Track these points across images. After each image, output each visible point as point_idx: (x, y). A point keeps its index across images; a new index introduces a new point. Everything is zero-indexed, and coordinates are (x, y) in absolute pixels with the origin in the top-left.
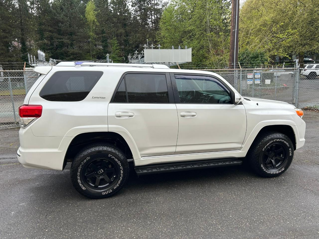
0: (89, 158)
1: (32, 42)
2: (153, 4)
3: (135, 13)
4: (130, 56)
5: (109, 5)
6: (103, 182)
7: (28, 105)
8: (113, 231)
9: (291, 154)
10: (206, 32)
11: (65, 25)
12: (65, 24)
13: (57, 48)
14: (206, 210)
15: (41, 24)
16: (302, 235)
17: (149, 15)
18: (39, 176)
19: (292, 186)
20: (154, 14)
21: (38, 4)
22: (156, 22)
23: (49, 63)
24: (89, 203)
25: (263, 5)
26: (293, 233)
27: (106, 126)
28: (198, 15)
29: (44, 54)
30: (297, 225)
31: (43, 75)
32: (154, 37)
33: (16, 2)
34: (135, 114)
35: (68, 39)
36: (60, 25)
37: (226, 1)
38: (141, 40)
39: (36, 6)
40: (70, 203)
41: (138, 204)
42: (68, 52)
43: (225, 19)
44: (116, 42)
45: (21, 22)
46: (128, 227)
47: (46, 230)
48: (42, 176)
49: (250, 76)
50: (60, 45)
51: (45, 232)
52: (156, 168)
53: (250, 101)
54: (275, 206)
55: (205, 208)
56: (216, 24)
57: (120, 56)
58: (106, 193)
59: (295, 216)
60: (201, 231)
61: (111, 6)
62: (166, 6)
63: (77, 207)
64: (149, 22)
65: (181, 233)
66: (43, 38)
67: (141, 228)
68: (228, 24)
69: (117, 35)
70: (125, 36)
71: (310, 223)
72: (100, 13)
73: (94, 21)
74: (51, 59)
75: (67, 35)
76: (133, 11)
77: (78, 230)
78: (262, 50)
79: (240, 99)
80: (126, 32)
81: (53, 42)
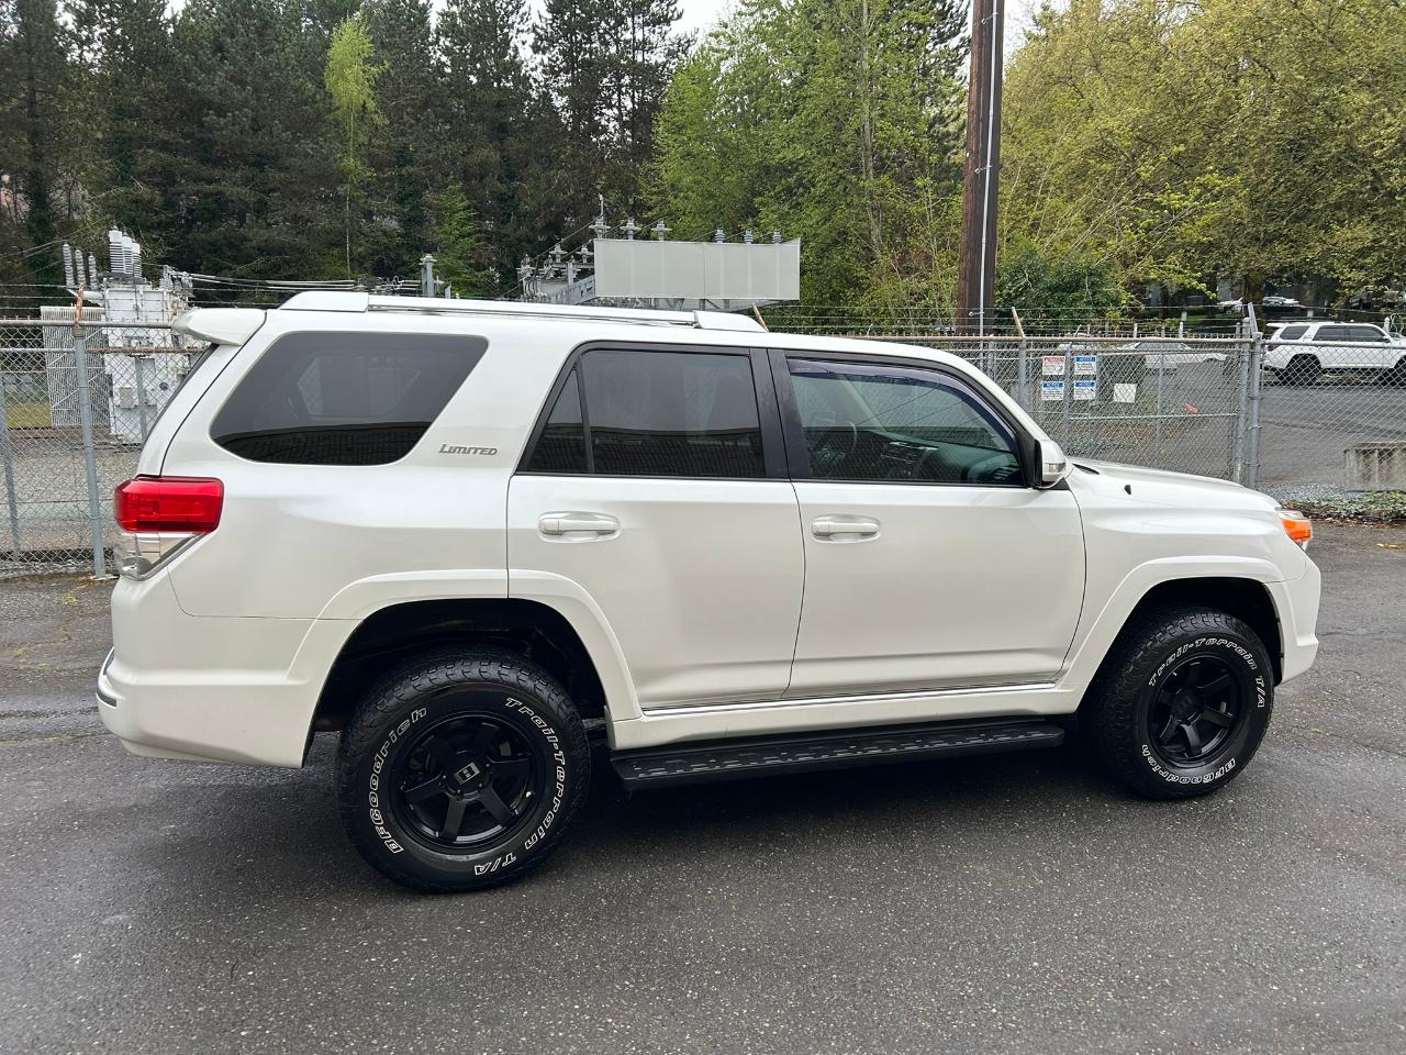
0: (423, 712)
1: (80, 191)
2: (626, 42)
3: (546, 80)
4: (528, 267)
5: (430, 39)
6: (475, 818)
7: (160, 476)
8: (543, 1034)
9: (1261, 701)
10: (857, 172)
11: (234, 119)
12: (234, 115)
13: (194, 221)
14: (929, 937)
15: (121, 113)
16: (1338, 1038)
17: (608, 88)
18: (174, 793)
19: (1271, 835)
20: (631, 85)
21: (112, 23)
22: (640, 120)
23: (160, 289)
24: (419, 911)
25: (1097, 67)
26: (1300, 1033)
27: (501, 574)
28: (824, 100)
29: (136, 248)
30: (1312, 1000)
31: (229, 348)
32: (627, 187)
33: (10, 11)
34: (623, 526)
35: (246, 182)
36: (208, 119)
37: (943, 45)
38: (572, 198)
39: (104, 30)
40: (330, 915)
41: (635, 916)
42: (245, 239)
43: (940, 119)
44: (461, 202)
45: (32, 103)
46: (605, 1013)
47: (243, 1033)
48: (185, 793)
49: (1052, 367)
50: (208, 210)
51: (236, 1039)
52: (701, 758)
53: (1096, 475)
54: (1211, 921)
55: (922, 932)
56: (901, 141)
57: (479, 267)
58: (490, 868)
59: (1300, 959)
60: (920, 1030)
61: (441, 43)
62: (684, 52)
63: (366, 928)
64: (608, 120)
65: (834, 1037)
66: (132, 173)
67: (660, 1017)
68: (952, 142)
69: (465, 172)
70: (500, 179)
71: (1363, 991)
72: (392, 73)
73: (364, 106)
74: (169, 271)
75: (242, 166)
76: (540, 68)
77: (387, 1029)
78: (1098, 258)
79: (1062, 466)
80: (506, 159)
81: (174, 194)
